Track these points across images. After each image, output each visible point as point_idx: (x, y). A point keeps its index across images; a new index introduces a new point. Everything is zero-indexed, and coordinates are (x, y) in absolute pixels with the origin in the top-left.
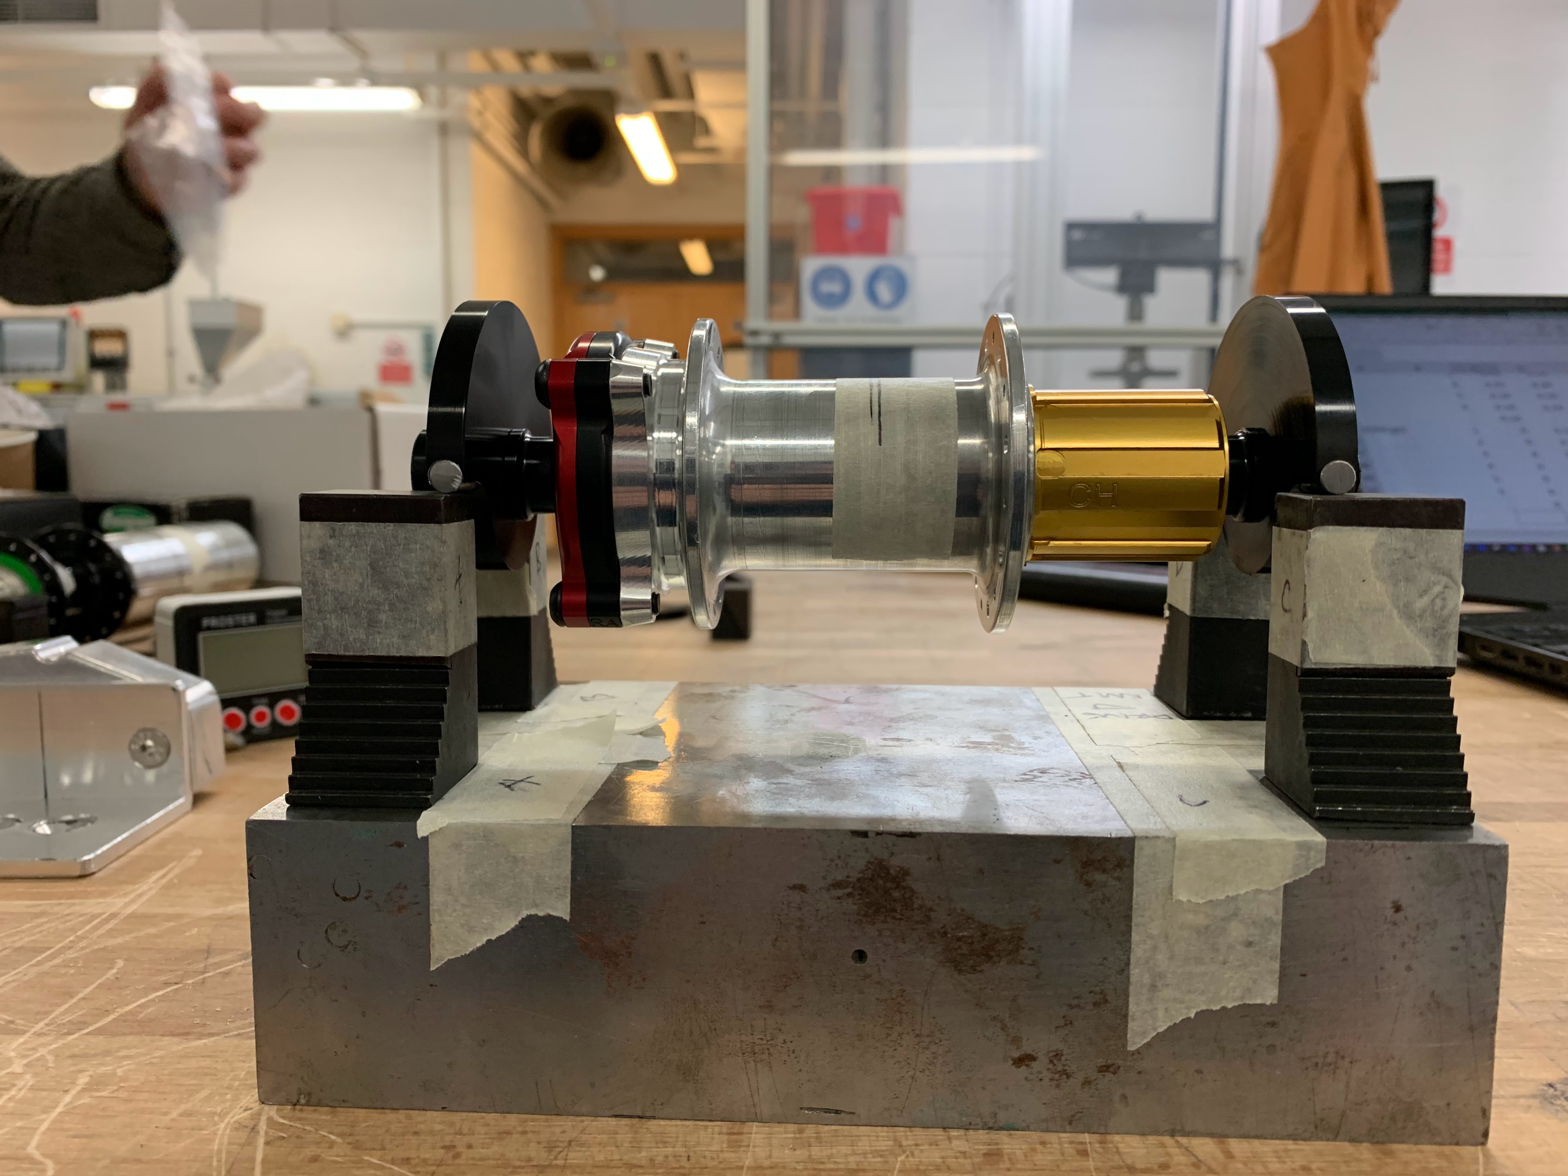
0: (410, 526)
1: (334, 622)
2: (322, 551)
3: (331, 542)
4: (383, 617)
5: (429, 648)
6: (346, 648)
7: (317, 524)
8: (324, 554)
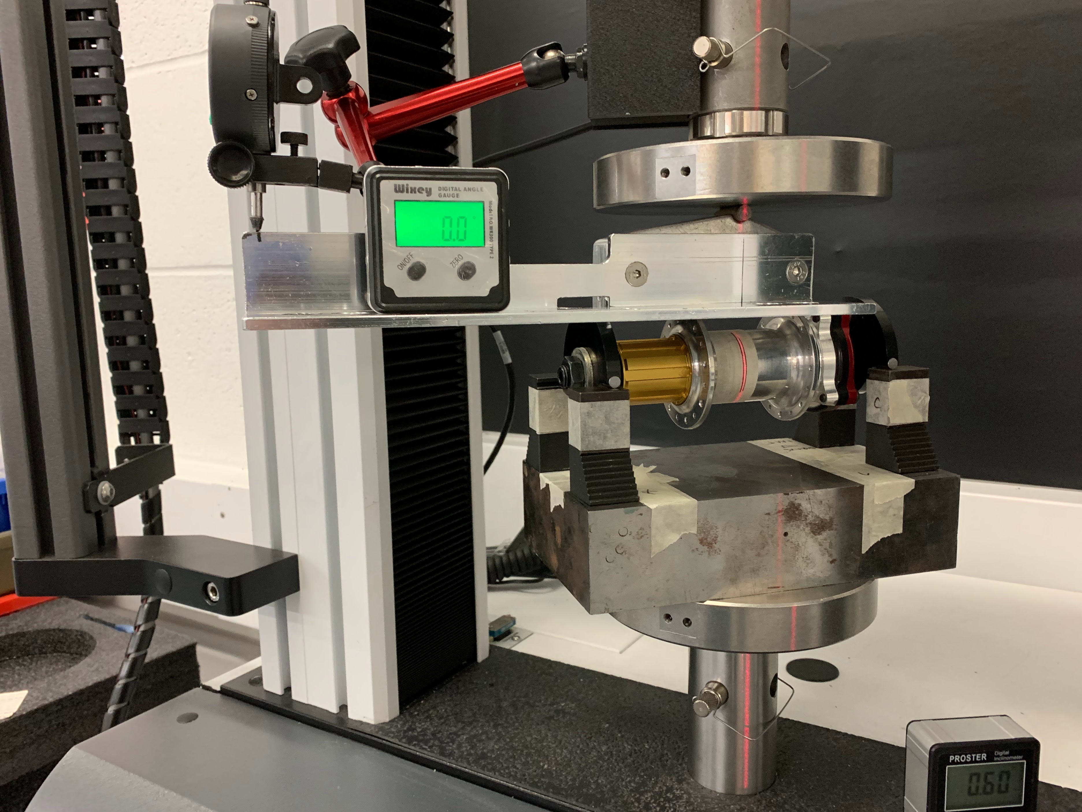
0: (617, 401)
1: (592, 439)
2: (588, 413)
3: (591, 409)
4: (609, 435)
5: (624, 445)
6: (596, 447)
7: (587, 403)
8: (589, 414)
